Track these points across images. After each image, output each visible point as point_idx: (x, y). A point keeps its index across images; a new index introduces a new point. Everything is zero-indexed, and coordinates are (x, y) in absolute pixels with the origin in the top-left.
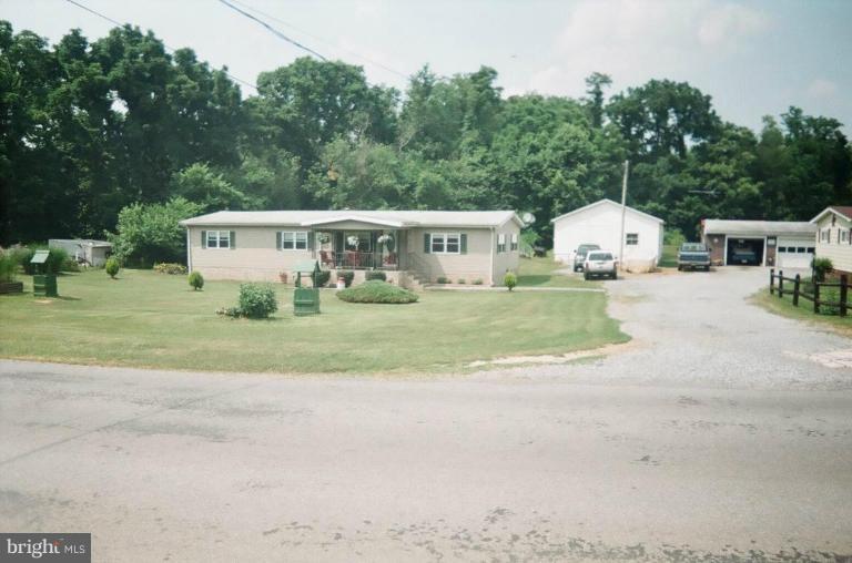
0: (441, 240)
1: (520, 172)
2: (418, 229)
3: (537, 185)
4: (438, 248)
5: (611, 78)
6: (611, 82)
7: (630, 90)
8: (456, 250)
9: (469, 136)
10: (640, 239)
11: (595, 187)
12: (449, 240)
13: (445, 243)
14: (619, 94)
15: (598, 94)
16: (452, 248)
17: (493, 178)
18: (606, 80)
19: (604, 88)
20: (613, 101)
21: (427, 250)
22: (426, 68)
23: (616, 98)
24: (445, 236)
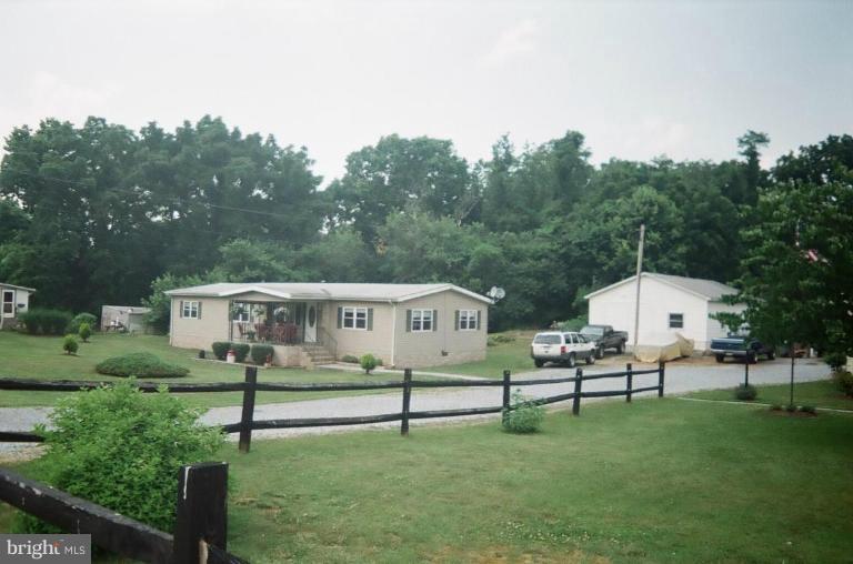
0: (351, 315)
1: (586, 243)
2: (332, 302)
3: (603, 257)
4: (349, 323)
5: (767, 137)
6: (768, 141)
7: (802, 148)
8: (363, 327)
9: (552, 205)
10: (686, 321)
11: (673, 259)
12: (358, 315)
13: (355, 318)
14: (787, 154)
15: (752, 154)
16: (361, 324)
17: (563, 251)
18: (762, 139)
19: (760, 148)
20: (781, 163)
21: (339, 326)
22: (505, 138)
23: (784, 159)
24: (355, 310)
